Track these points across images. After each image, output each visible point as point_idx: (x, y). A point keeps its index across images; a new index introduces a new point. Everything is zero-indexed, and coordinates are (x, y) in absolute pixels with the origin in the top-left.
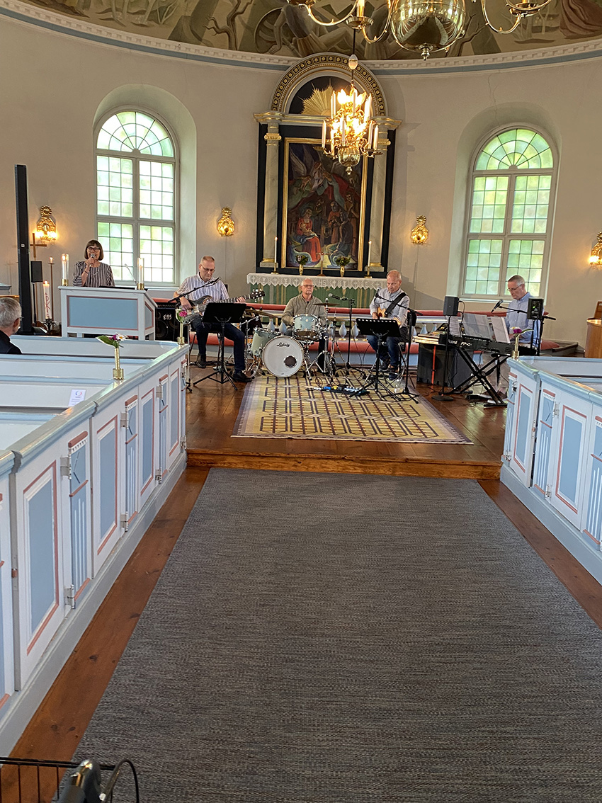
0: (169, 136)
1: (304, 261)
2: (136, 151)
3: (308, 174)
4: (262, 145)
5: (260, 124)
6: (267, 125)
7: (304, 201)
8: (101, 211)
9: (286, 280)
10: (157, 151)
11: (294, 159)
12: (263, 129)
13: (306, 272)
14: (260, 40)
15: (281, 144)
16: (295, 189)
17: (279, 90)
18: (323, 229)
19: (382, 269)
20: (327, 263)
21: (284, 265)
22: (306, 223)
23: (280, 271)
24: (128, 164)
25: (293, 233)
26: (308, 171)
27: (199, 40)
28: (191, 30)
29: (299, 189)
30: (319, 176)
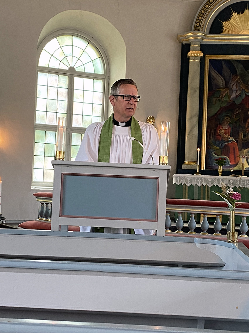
0: (101, 57)
1: (224, 163)
2: (72, 69)
3: (227, 86)
4: (185, 60)
5: (182, 44)
6: (189, 45)
7: (222, 110)
8: (38, 121)
10: (89, 69)
11: (213, 74)
12: (185, 48)
13: (226, 173)
15: (203, 60)
16: (214, 99)
17: (201, 15)
21: (204, 167)
22: (224, 130)
23: (202, 173)
24: (64, 80)
25: (212, 139)
26: (227, 83)
29: (218, 99)
30: (237, 88)
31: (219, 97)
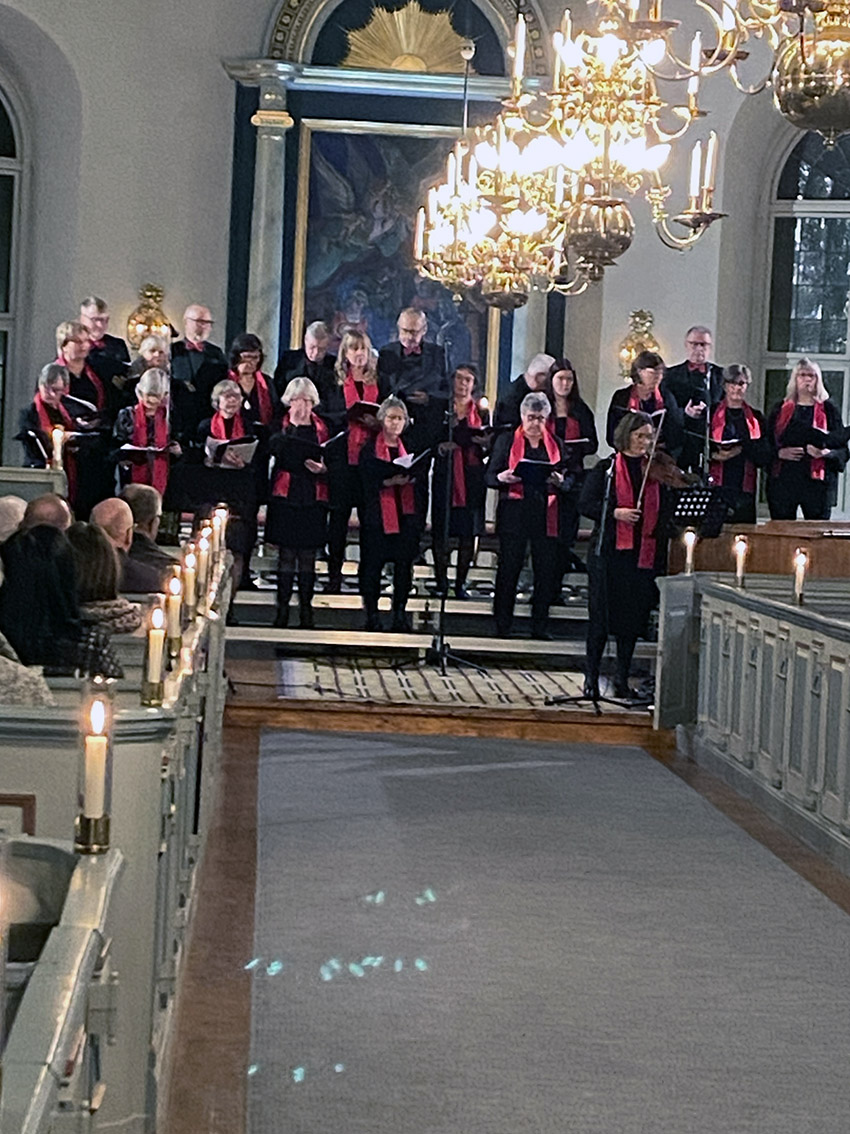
3: (359, 208)
4: (245, 140)
5: (239, 87)
6: (257, 90)
7: (345, 271)
11: (323, 171)
12: (248, 100)
15: (292, 136)
16: (325, 241)
17: (288, 7)
22: (352, 324)
26: (359, 199)
29: (334, 240)
30: (385, 212)
31: (338, 235)
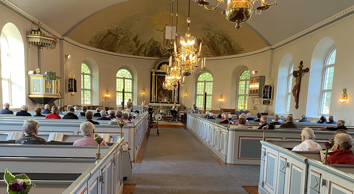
0: (131, 74)
1: (161, 100)
4: (151, 76)
8: (117, 90)
9: (157, 104)
10: (128, 77)
11: (158, 79)
12: (152, 73)
13: (161, 103)
14: (151, 54)
15: (156, 76)
17: (155, 65)
18: (165, 93)
19: (178, 102)
20: (166, 101)
21: (156, 101)
22: (161, 92)
23: (156, 103)
24: (122, 80)
27: (138, 55)
28: (137, 53)
29: (159, 85)
